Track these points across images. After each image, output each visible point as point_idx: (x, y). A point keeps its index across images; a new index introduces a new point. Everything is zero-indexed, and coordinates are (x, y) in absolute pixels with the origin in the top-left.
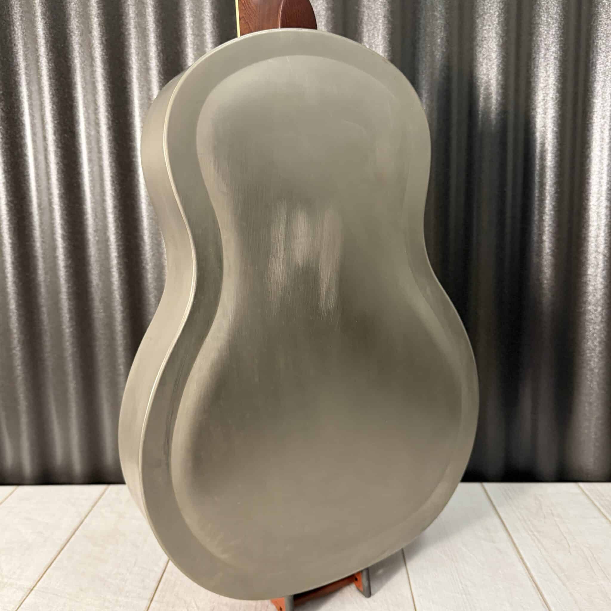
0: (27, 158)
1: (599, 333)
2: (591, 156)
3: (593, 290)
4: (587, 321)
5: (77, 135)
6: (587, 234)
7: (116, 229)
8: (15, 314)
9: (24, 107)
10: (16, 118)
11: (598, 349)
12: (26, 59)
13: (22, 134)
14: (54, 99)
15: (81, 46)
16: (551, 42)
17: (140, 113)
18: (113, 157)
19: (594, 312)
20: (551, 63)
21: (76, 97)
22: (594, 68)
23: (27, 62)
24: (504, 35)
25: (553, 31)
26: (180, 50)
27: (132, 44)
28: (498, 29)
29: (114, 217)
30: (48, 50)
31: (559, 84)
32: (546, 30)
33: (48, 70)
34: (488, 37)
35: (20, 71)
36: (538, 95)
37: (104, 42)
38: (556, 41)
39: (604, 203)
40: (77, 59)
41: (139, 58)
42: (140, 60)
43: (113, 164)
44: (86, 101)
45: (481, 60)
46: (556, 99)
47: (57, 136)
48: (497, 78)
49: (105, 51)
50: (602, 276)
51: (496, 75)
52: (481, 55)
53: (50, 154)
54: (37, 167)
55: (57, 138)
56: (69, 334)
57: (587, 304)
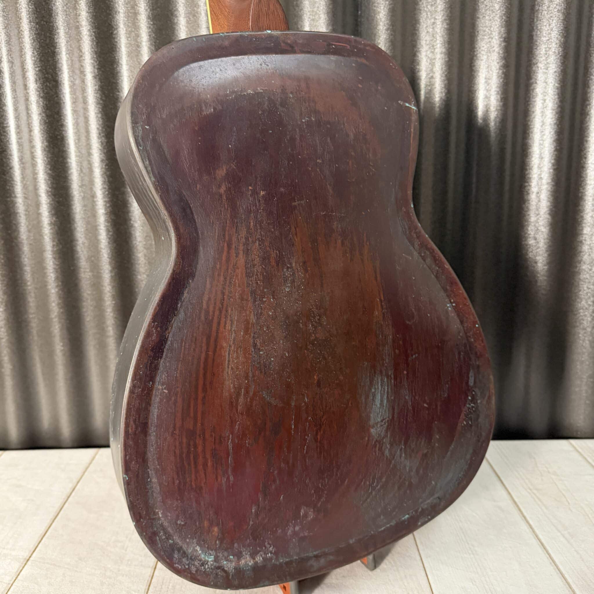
0: (6, 108)
5: (60, 84)
6: (584, 193)
14: (34, 44)
19: (588, 271)
20: (554, 16)
29: (101, 172)
55: (38, 87)
56: (55, 295)
57: (582, 263)
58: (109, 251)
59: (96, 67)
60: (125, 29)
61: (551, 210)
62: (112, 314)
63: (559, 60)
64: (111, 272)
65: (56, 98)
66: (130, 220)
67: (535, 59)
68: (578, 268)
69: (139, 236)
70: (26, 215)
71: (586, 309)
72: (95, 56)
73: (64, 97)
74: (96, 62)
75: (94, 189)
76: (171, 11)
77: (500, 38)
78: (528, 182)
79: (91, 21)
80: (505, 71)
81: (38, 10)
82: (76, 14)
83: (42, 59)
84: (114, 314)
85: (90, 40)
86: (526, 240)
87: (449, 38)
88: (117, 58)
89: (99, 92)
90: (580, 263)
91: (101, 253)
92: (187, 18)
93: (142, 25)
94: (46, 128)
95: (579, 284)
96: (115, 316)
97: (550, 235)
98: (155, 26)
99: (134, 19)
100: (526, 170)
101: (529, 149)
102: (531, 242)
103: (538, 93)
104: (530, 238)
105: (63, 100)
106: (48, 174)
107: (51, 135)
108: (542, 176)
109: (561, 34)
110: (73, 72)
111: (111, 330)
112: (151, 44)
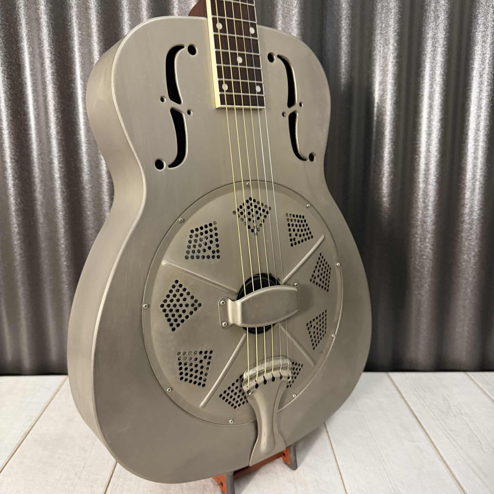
2: (471, 97)
19: (469, 230)
29: (57, 142)
48: (395, 25)
58: (63, 209)
59: (53, 53)
60: (77, 21)
61: (438, 178)
62: (65, 263)
63: (444, 52)
64: (65, 227)
65: (19, 79)
66: (82, 183)
67: (424, 50)
68: (461, 227)
69: (89, 197)
72: (52, 44)
73: (25, 78)
74: (53, 49)
75: (51, 157)
76: (116, 6)
78: (418, 155)
79: (48, 14)
80: (398, 60)
81: (4, 4)
82: (36, 7)
83: (7, 46)
84: (67, 263)
85: (47, 30)
87: (352, 32)
88: (71, 46)
89: (55, 74)
90: (462, 223)
91: (56, 211)
92: (131, 13)
93: (92, 18)
94: (10, 104)
95: (461, 241)
96: (68, 264)
97: (437, 199)
98: (103, 19)
99: (85, 13)
100: (417, 144)
101: (419, 126)
104: (420, 201)
105: (25, 81)
106: (12, 143)
107: (14, 110)
108: (430, 149)
110: (34, 57)
111: (65, 278)
112: (100, 34)
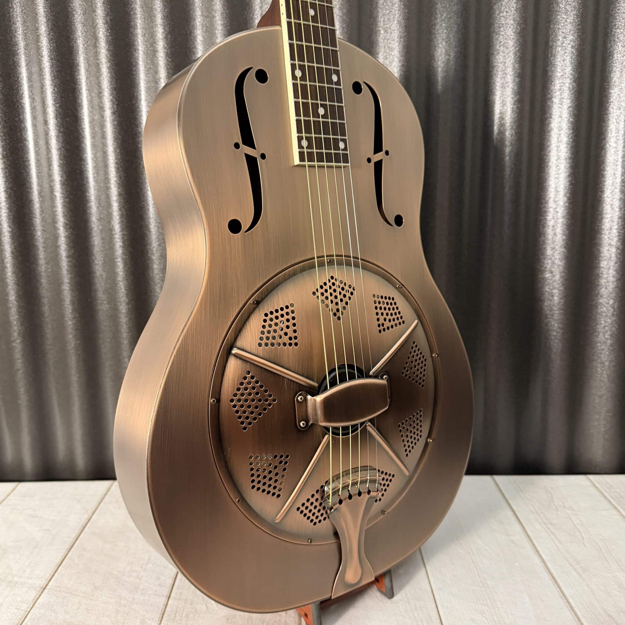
0: (27, 143)
1: (610, 326)
2: (607, 147)
3: (605, 283)
4: (598, 314)
5: (80, 119)
6: (601, 226)
7: (120, 218)
8: (15, 306)
9: (23, 88)
10: (15, 100)
11: (609, 342)
12: (25, 39)
13: (22, 118)
14: (55, 81)
15: (84, 26)
16: (569, 30)
17: (145, 96)
18: (118, 143)
19: (606, 305)
20: (568, 52)
21: (80, 79)
22: (611, 57)
23: (26, 41)
24: (522, 22)
25: (571, 19)
26: (189, 32)
27: (138, 24)
28: (516, 15)
29: (119, 205)
30: (49, 30)
31: (576, 73)
32: (563, 18)
33: (49, 50)
34: (506, 24)
35: (19, 51)
36: (555, 84)
37: (109, 21)
38: (575, 29)
39: (618, 195)
40: (79, 40)
41: (146, 39)
42: (146, 42)
43: (118, 151)
44: (89, 84)
45: (498, 47)
46: (573, 88)
47: (59, 120)
48: (514, 66)
49: (109, 31)
50: (614, 269)
51: (512, 63)
52: (498, 42)
53: (51, 139)
54: (37, 153)
55: (58, 122)
56: (71, 326)
57: (599, 296)
59: (115, 103)
61: (566, 244)
68: (595, 302)
70: (44, 247)
71: (604, 342)
72: (114, 93)
73: (83, 132)
74: (115, 98)
75: (113, 223)
76: (188, 48)
77: (514, 74)
79: (111, 58)
80: (519, 105)
81: (59, 48)
82: (97, 51)
83: (63, 95)
86: (542, 274)
89: (118, 127)
90: (597, 297)
93: (160, 62)
94: (65, 162)
95: (596, 318)
98: (173, 63)
99: (153, 56)
100: (542, 203)
101: (545, 182)
102: (548, 275)
103: (553, 127)
104: (546, 271)
105: (81, 135)
106: (67, 207)
107: (70, 169)
108: (558, 210)
109: (575, 70)
110: (92, 107)
